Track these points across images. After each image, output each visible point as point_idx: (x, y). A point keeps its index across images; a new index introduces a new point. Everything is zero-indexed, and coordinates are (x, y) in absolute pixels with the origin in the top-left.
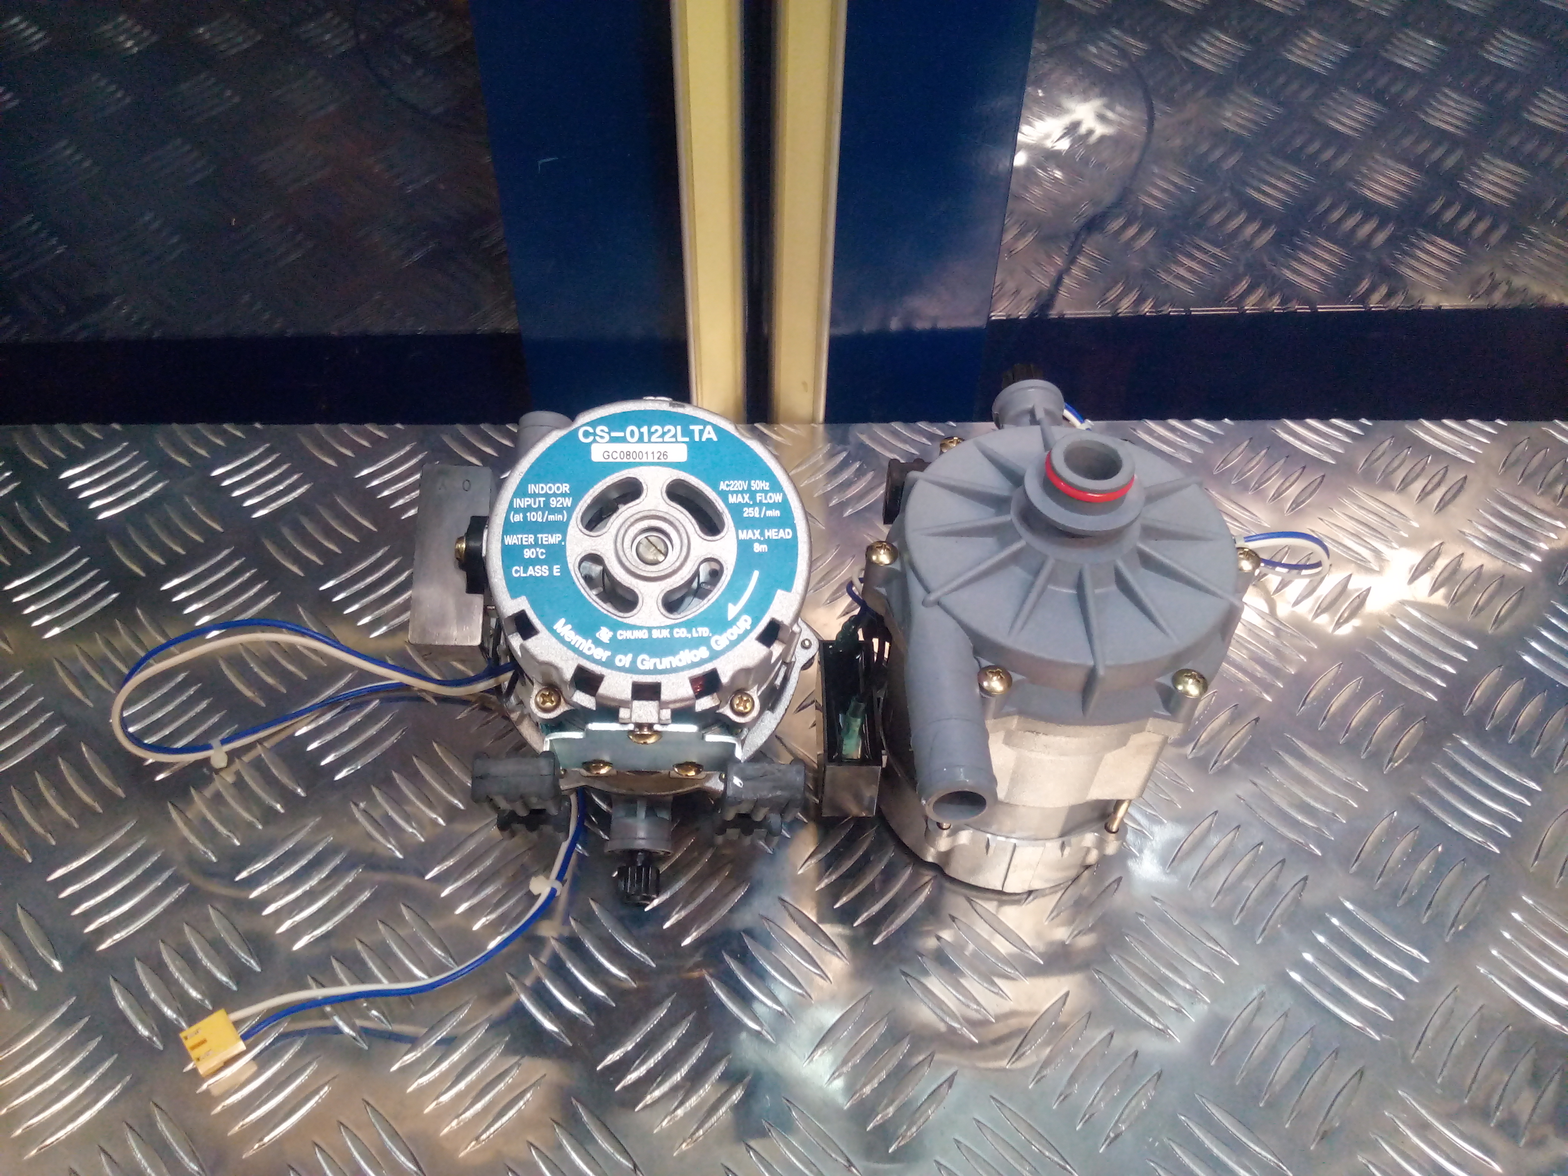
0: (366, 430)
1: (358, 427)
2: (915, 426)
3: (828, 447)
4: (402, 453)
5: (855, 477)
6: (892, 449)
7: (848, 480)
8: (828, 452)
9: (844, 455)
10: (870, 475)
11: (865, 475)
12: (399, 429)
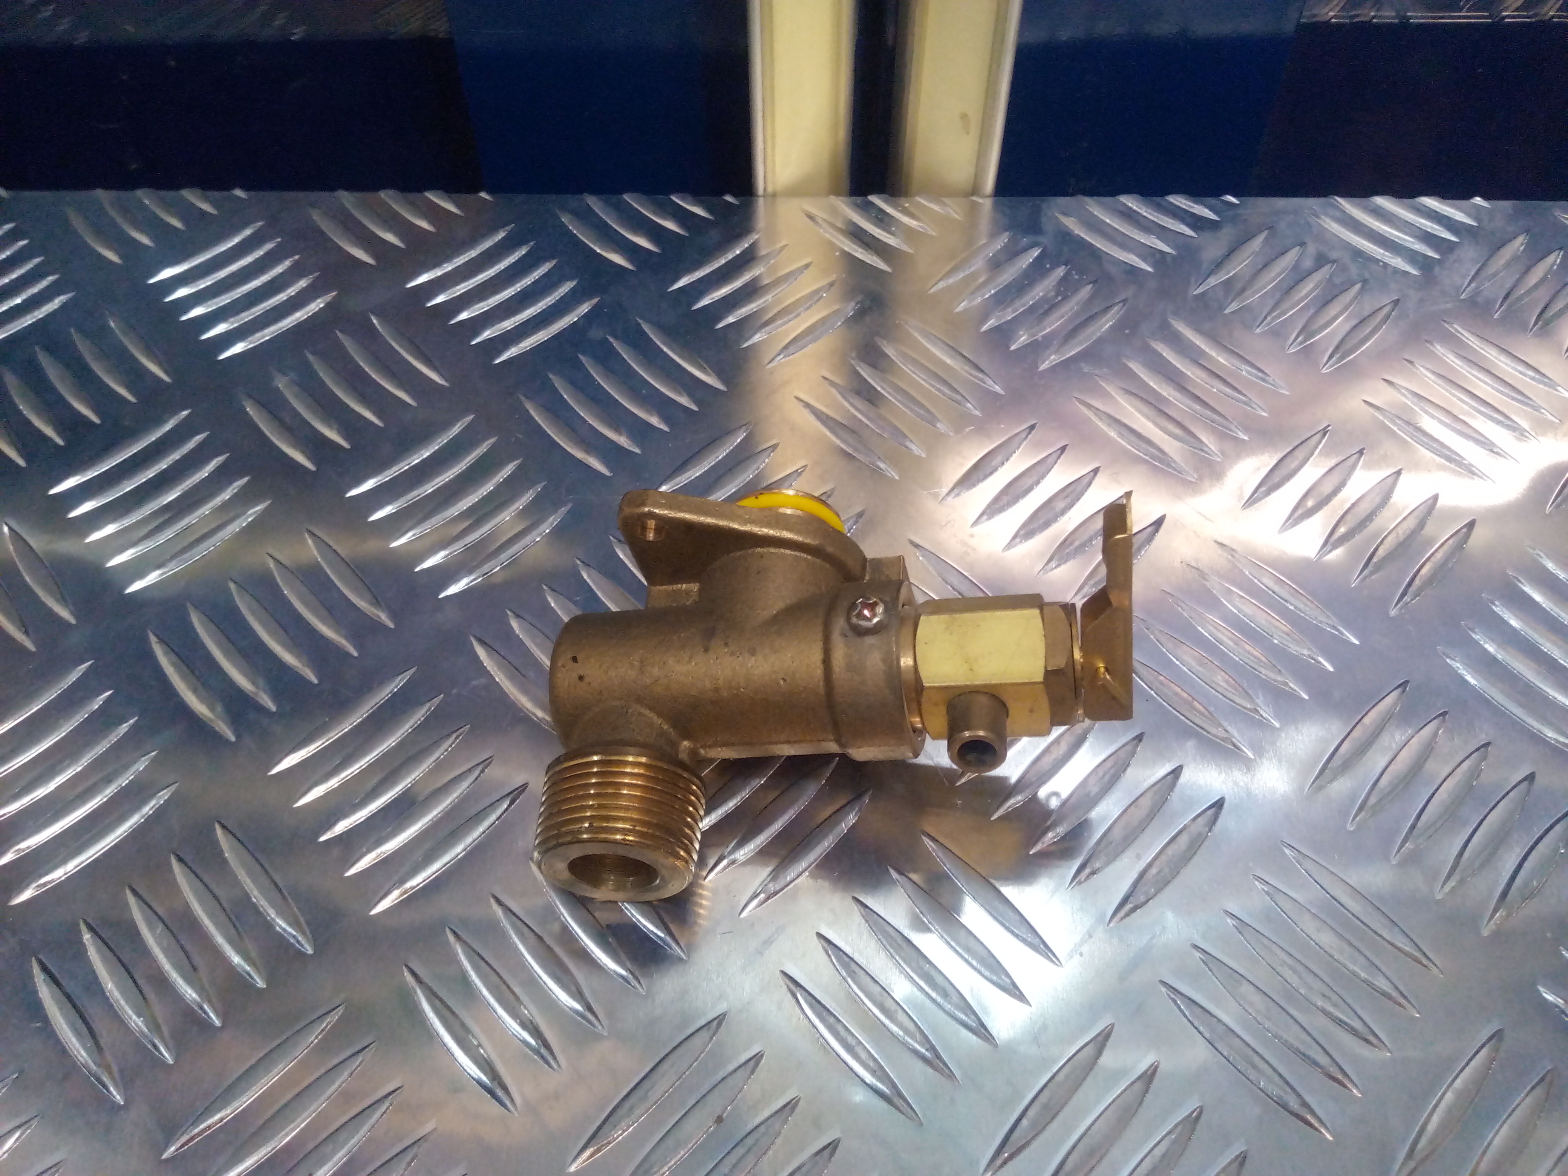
0: (183, 199)
1: (170, 194)
2: (1164, 203)
3: (1004, 239)
4: (236, 240)
5: (1057, 295)
6: (1125, 243)
7: (1044, 300)
8: (1005, 248)
9: (1036, 254)
10: (1086, 291)
11: (1076, 290)
12: (239, 198)
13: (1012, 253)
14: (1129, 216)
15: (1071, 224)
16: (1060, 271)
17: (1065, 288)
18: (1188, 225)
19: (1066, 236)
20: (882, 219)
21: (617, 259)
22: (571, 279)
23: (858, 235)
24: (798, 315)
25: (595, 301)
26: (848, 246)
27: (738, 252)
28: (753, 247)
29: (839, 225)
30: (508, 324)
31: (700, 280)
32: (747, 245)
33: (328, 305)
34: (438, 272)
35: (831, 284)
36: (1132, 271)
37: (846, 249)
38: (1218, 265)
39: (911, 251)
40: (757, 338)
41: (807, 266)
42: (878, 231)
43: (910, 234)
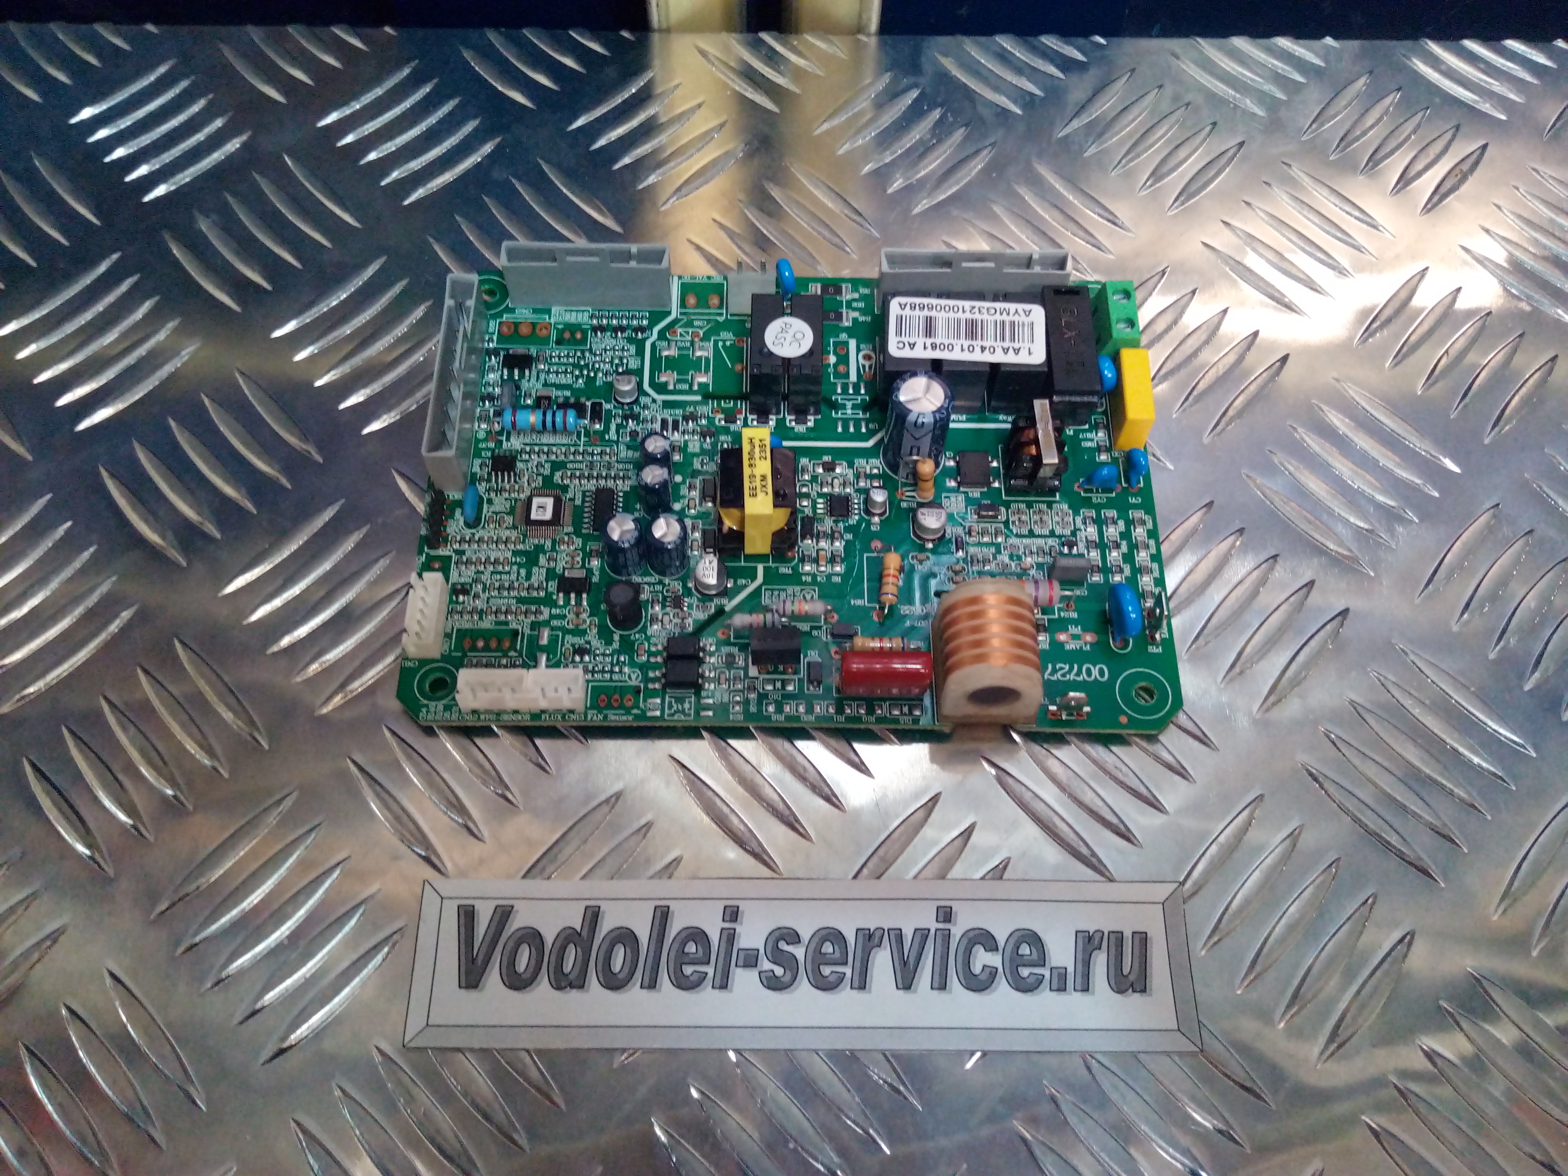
0: (95, 33)
1: (82, 28)
2: (1036, 43)
3: (887, 78)
4: (152, 78)
5: (933, 137)
6: (998, 85)
7: (921, 142)
8: (886, 89)
9: (915, 96)
10: (959, 134)
11: (950, 134)
12: (152, 33)
13: (892, 94)
14: (1003, 57)
15: (949, 65)
16: (936, 114)
17: (941, 130)
18: (1057, 66)
19: (944, 77)
20: (772, 58)
21: (518, 97)
22: (475, 117)
23: (750, 75)
24: (692, 155)
25: (498, 140)
26: (739, 85)
27: (634, 91)
28: (648, 87)
29: (732, 64)
30: (415, 165)
31: (597, 120)
32: (642, 84)
33: (244, 145)
34: (347, 111)
35: (722, 126)
36: (1004, 112)
37: (737, 88)
38: (1082, 108)
39: (797, 91)
40: (652, 179)
41: (699, 106)
42: (767, 69)
43: (798, 74)
